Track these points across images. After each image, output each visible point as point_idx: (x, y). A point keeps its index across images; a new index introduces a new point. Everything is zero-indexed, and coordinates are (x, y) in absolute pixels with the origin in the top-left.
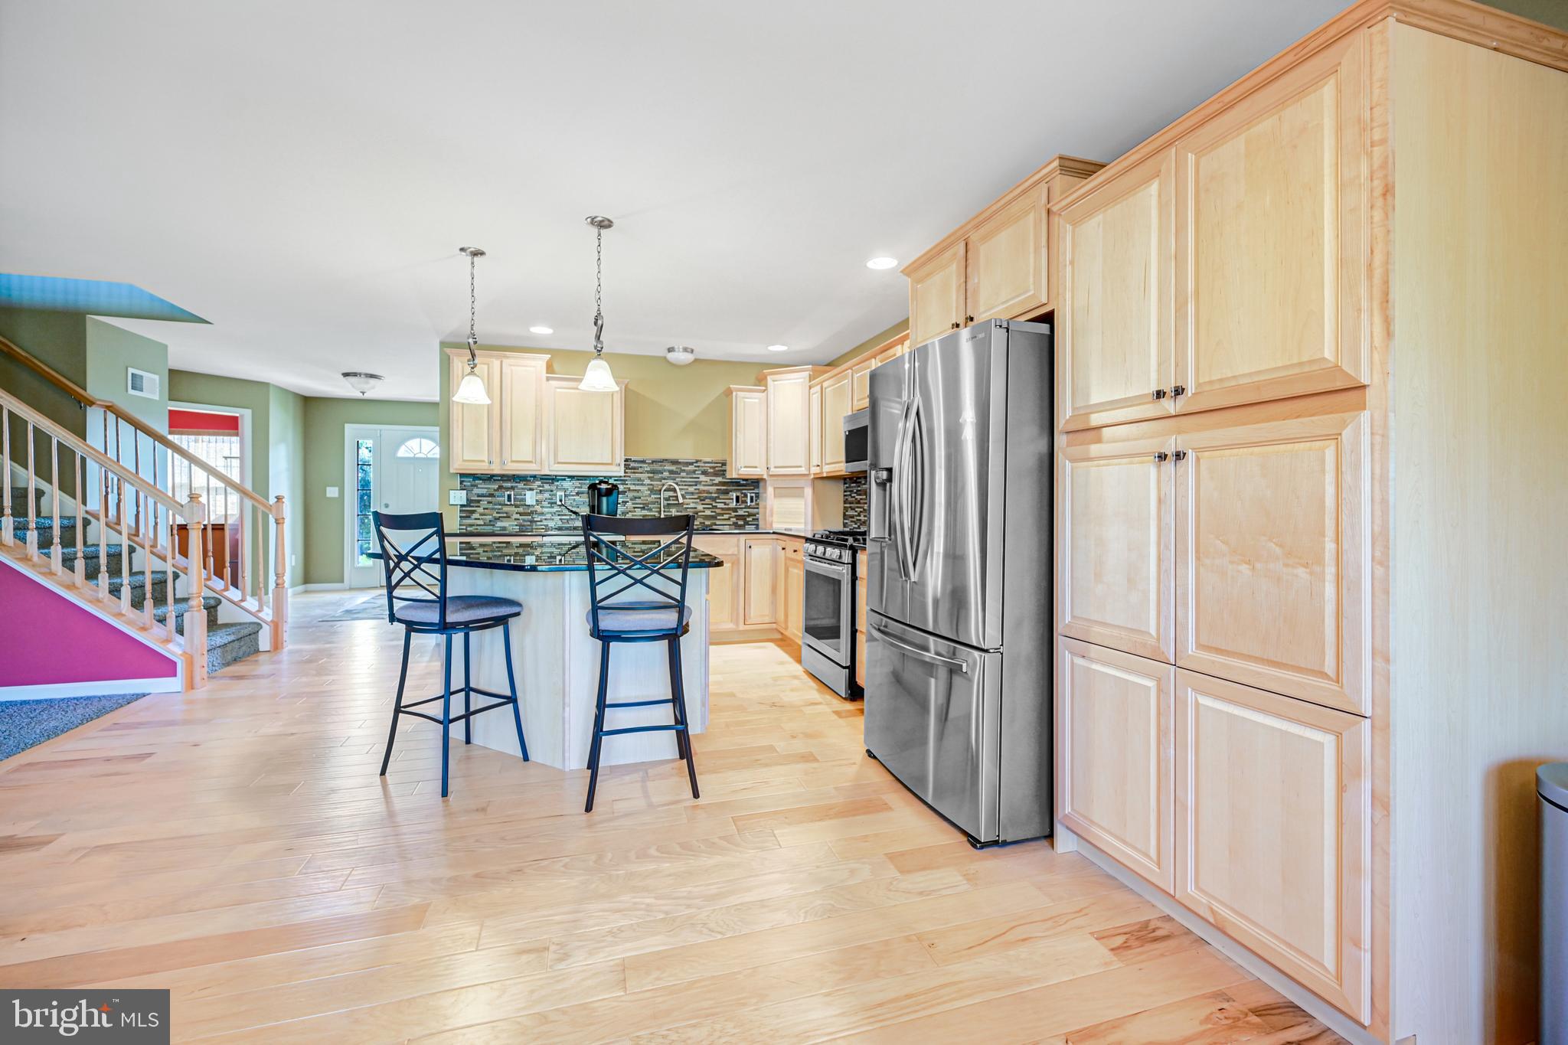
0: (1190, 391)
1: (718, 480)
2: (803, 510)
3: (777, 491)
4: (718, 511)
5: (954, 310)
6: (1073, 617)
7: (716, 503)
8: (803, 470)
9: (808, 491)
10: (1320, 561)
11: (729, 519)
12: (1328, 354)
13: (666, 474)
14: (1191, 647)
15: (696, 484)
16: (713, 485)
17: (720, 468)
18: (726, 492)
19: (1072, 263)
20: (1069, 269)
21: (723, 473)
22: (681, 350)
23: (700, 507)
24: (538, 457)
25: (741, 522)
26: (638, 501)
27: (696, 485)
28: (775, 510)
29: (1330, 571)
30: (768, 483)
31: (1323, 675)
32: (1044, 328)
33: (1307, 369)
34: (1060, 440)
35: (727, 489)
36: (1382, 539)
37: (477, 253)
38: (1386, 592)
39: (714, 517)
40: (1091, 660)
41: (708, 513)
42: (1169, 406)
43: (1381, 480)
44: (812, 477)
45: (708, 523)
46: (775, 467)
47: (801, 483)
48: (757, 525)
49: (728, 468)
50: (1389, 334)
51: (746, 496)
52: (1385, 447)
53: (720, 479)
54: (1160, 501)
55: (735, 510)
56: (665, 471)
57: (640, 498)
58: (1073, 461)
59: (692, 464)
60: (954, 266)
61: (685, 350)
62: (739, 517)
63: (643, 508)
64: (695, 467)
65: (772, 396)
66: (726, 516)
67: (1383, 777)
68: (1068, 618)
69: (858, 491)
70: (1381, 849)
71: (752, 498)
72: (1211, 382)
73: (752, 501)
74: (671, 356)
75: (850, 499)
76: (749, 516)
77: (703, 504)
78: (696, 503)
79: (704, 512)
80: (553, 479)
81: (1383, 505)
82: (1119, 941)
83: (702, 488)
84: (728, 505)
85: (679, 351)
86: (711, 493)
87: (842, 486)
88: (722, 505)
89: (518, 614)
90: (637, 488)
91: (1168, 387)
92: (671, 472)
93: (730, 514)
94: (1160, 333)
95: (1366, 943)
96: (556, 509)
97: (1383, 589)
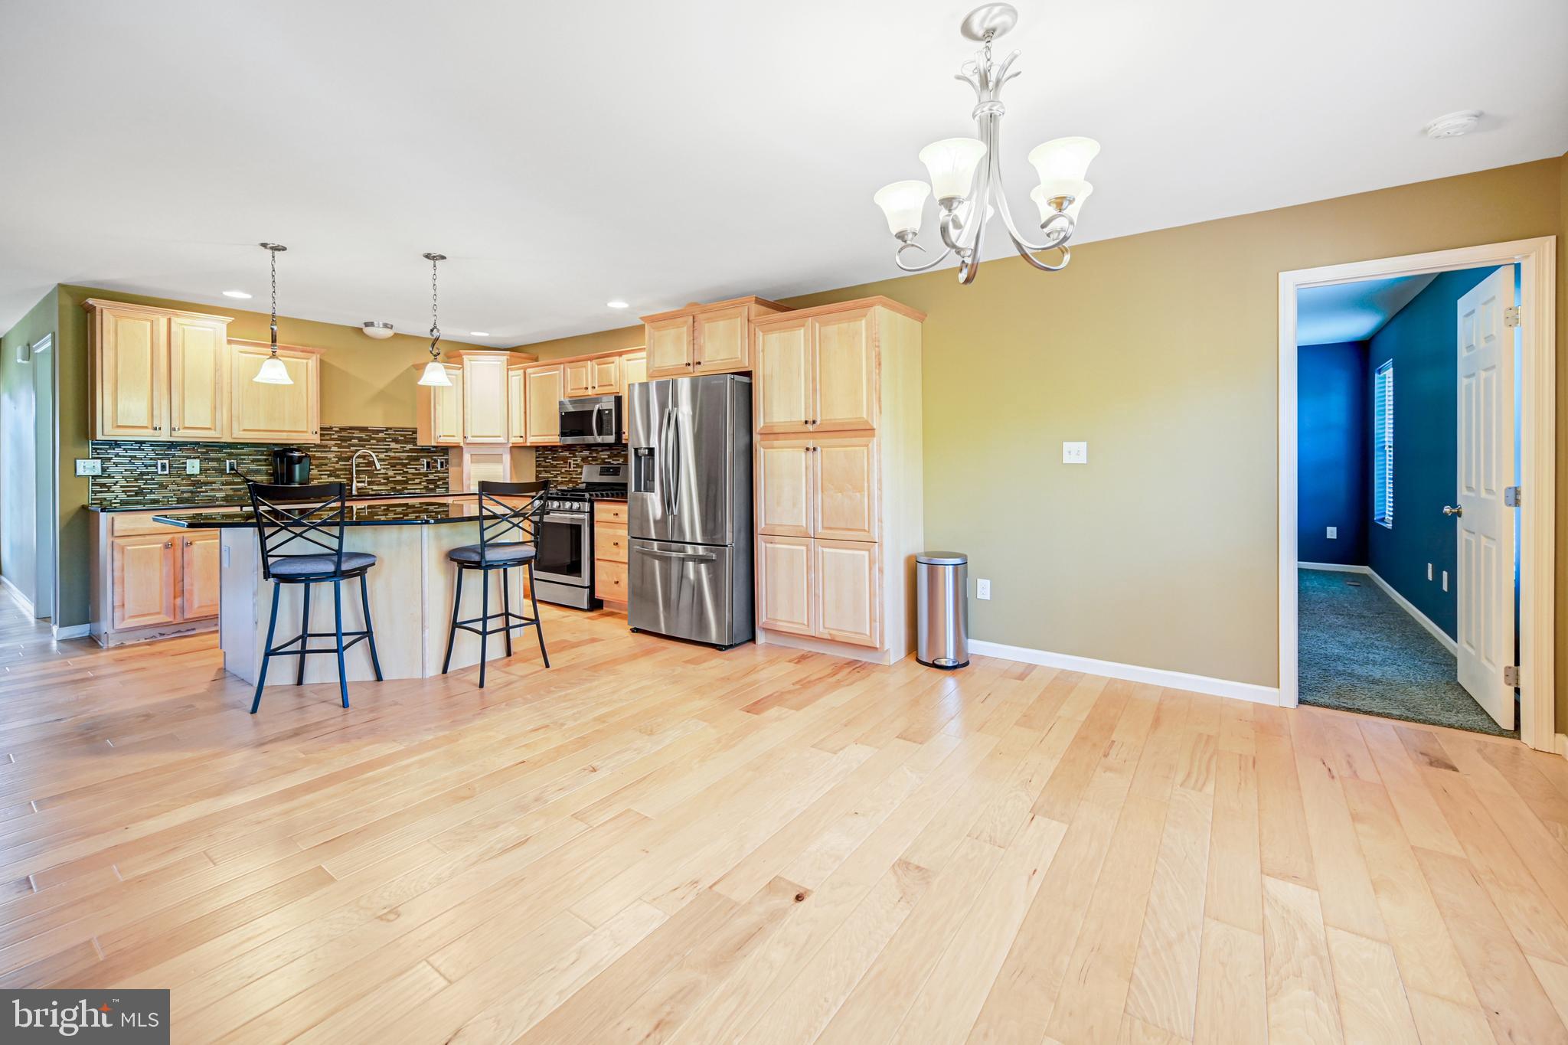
0: (818, 423)
1: (410, 446)
2: (502, 474)
3: (474, 457)
4: (410, 476)
5: (686, 354)
6: (765, 524)
7: (407, 468)
8: (502, 440)
9: (507, 458)
10: (863, 490)
11: (420, 483)
12: (865, 416)
13: (355, 441)
14: (820, 529)
15: (387, 450)
16: (404, 452)
17: (410, 436)
18: (417, 459)
19: (763, 351)
20: (761, 354)
21: (414, 441)
22: (381, 326)
23: (391, 473)
24: (218, 423)
25: (431, 486)
26: (324, 468)
27: (386, 452)
28: (472, 474)
29: (866, 493)
30: (464, 450)
31: (865, 530)
32: (745, 379)
33: (858, 420)
34: (756, 438)
35: (418, 456)
36: (880, 481)
37: (275, 249)
38: (881, 499)
39: (406, 482)
40: (776, 543)
41: (399, 478)
42: (810, 427)
43: (879, 461)
44: (511, 445)
45: (399, 487)
46: (472, 437)
47: (499, 451)
48: (447, 488)
49: (418, 435)
50: (881, 412)
51: (436, 461)
52: (880, 451)
53: (411, 446)
54: (806, 468)
55: (426, 475)
56: (354, 438)
57: (326, 465)
58: (764, 448)
59: (382, 431)
60: (685, 329)
61: (386, 326)
62: (429, 482)
63: (329, 476)
64: (386, 434)
65: (469, 373)
66: (417, 481)
67: (881, 562)
68: (763, 526)
69: (553, 457)
70: (881, 586)
71: (442, 463)
72: (826, 420)
73: (442, 466)
74: (368, 331)
75: (543, 463)
76: (439, 480)
77: (393, 470)
78: (386, 469)
79: (395, 477)
80: (222, 446)
81: (880, 470)
82: (796, 661)
83: (392, 454)
84: (419, 470)
85: (379, 327)
86: (402, 459)
87: (534, 453)
88: (413, 471)
89: (373, 564)
90: (324, 455)
91: (810, 419)
92: (360, 439)
93: (421, 478)
94: (805, 395)
95: (878, 620)
96: (224, 478)
97: (880, 498)
